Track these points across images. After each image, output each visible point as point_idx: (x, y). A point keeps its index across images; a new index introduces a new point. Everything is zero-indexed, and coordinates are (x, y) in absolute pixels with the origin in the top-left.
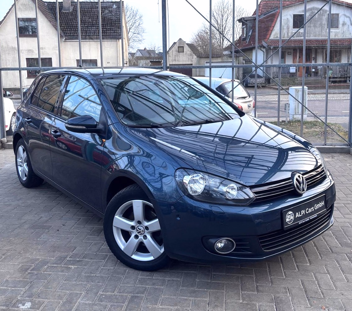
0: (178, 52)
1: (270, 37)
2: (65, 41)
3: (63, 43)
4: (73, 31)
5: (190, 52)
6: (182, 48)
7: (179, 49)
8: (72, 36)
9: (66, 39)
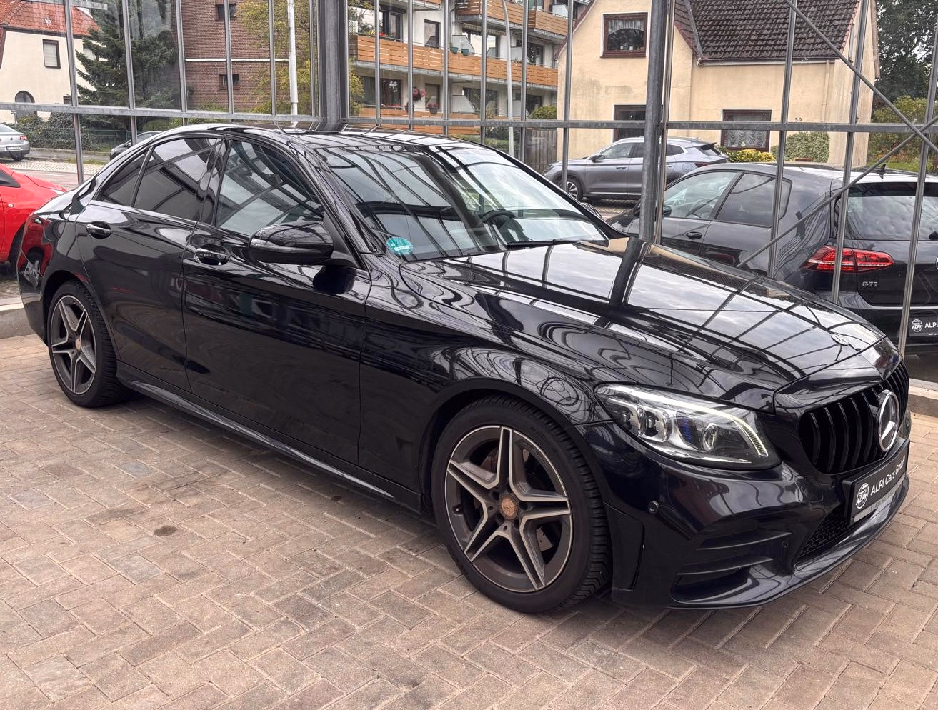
2: (699, 66)
3: (696, 70)
4: (726, 41)
8: (721, 53)
9: (702, 62)
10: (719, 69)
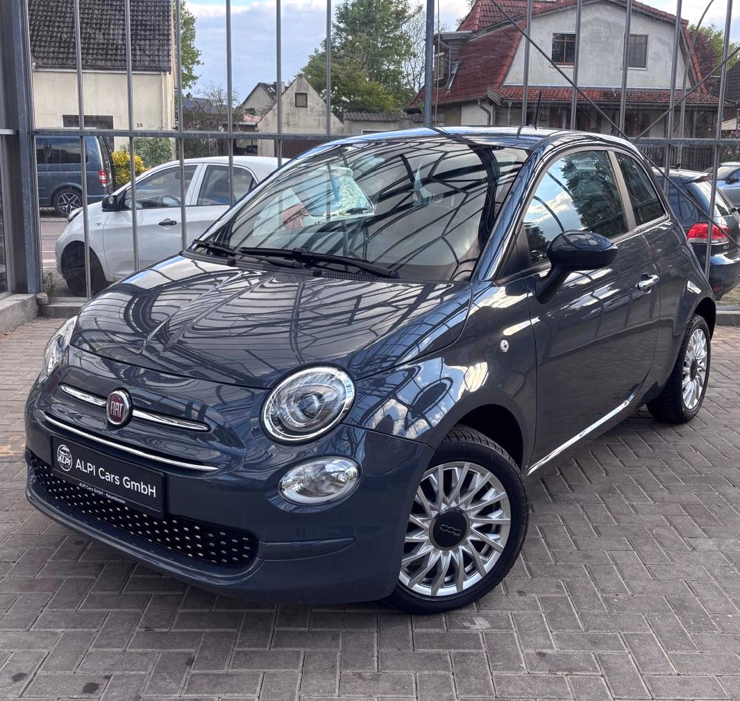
0: (296, 106)
1: (504, 79)
4: (53, 47)
5: (322, 107)
6: (305, 96)
7: (298, 100)
8: (53, 59)
9: (37, 67)
10: (53, 74)
